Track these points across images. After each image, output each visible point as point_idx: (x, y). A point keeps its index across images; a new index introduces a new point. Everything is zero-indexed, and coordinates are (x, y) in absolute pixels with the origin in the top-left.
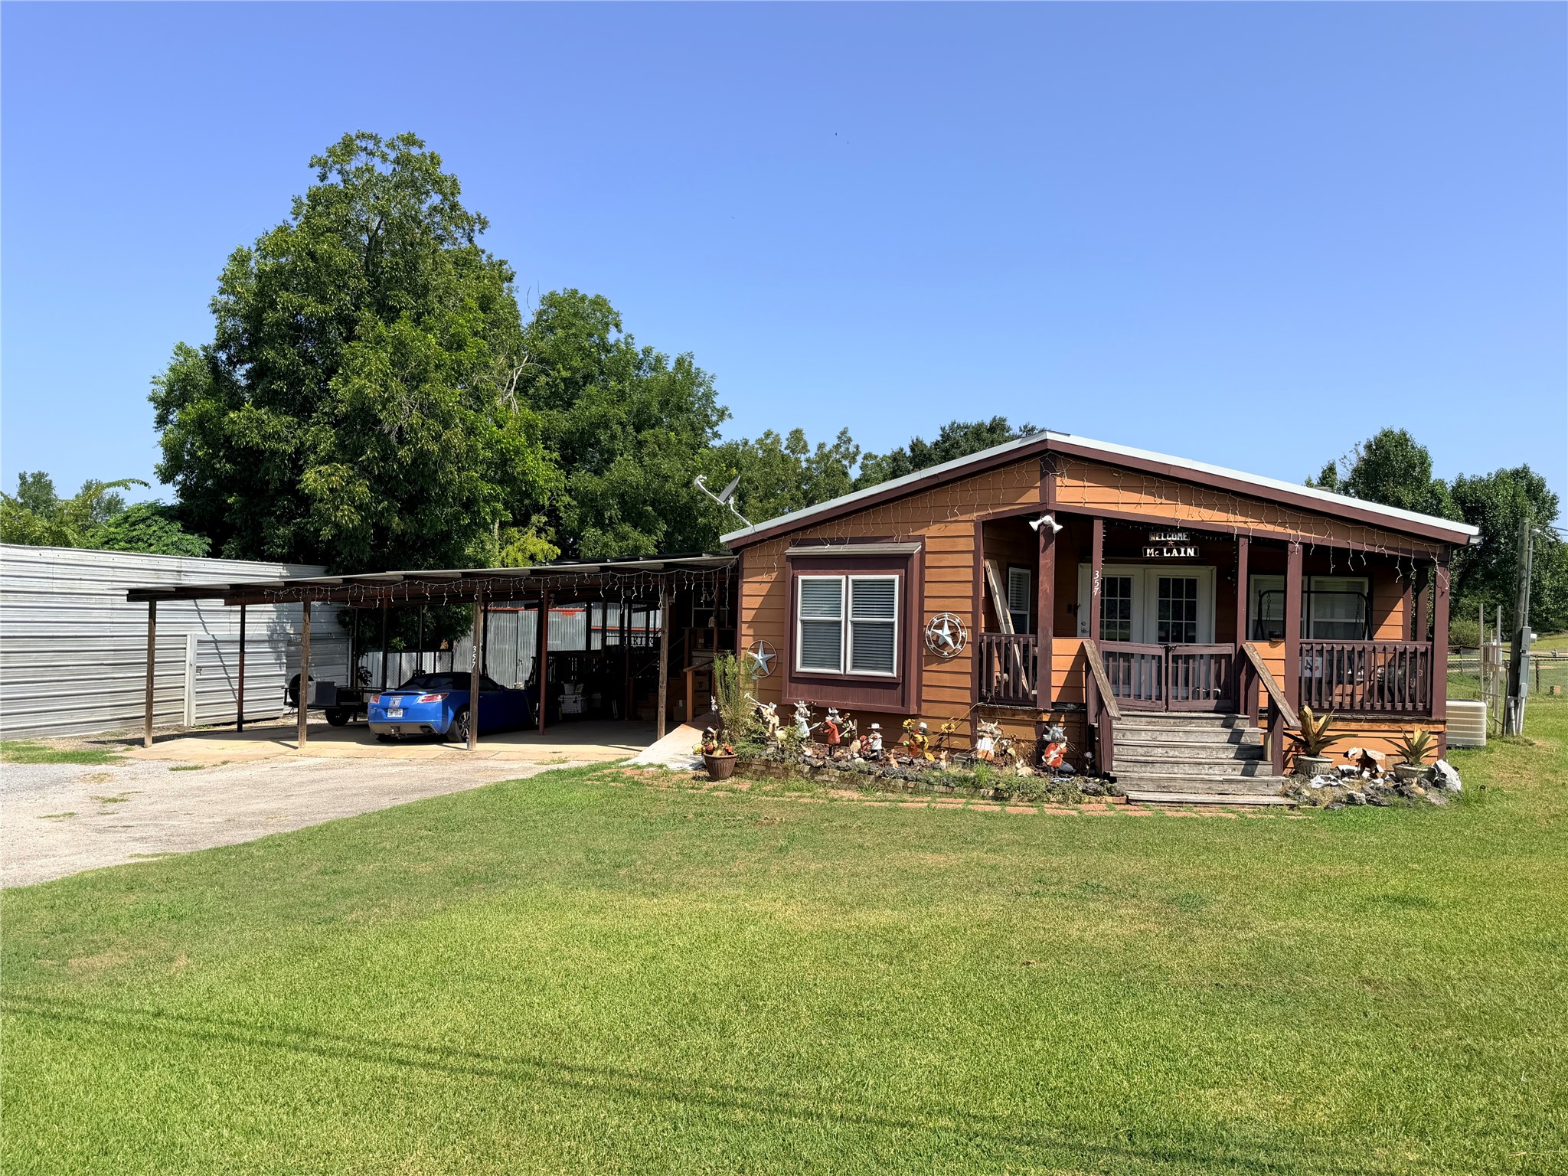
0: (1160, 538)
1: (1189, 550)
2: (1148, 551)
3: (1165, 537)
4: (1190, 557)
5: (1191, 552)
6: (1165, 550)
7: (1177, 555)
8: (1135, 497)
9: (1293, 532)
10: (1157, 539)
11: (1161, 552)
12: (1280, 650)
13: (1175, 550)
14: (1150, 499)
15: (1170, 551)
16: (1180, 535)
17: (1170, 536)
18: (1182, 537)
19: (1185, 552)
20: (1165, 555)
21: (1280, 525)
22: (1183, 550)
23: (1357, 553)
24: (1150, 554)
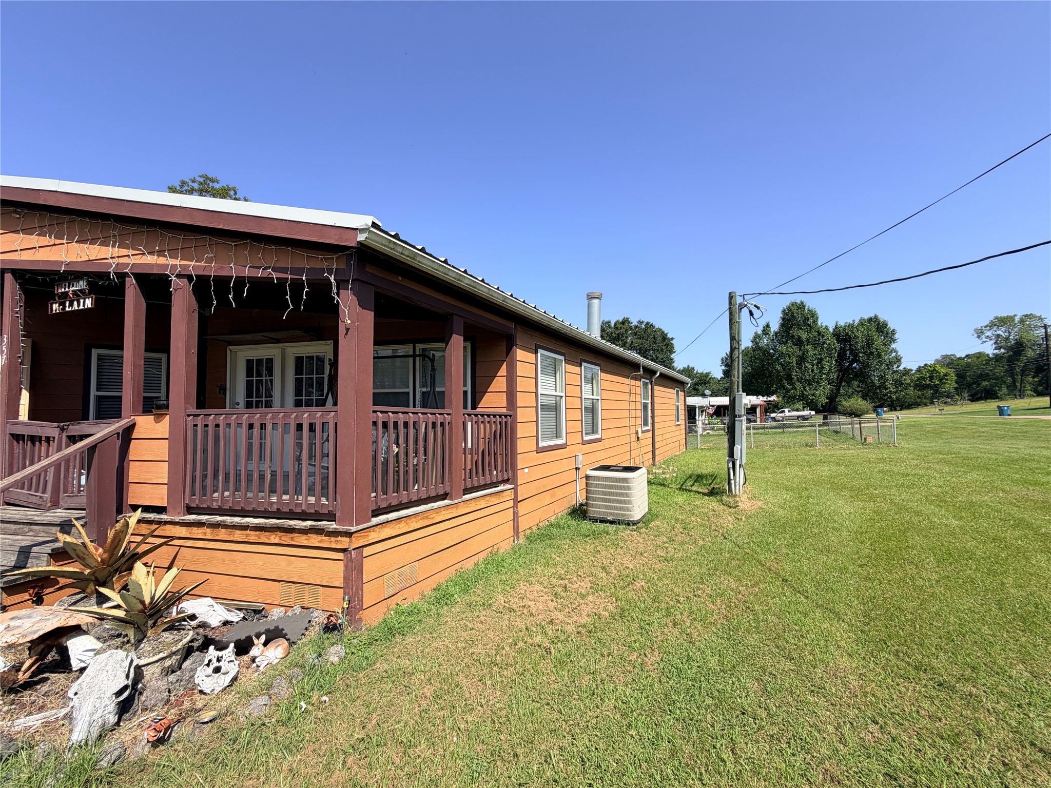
0: (65, 289)
1: (87, 300)
2: (54, 305)
3: (69, 288)
4: (88, 309)
5: (89, 303)
6: (67, 304)
7: (77, 308)
8: (34, 240)
9: (172, 262)
10: (63, 290)
11: (64, 308)
12: (163, 427)
13: (75, 303)
14: (45, 240)
15: (71, 305)
16: (81, 283)
17: (73, 286)
18: (82, 285)
19: (84, 305)
20: (67, 309)
21: (160, 253)
22: (82, 301)
23: (240, 281)
24: (56, 310)
